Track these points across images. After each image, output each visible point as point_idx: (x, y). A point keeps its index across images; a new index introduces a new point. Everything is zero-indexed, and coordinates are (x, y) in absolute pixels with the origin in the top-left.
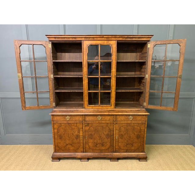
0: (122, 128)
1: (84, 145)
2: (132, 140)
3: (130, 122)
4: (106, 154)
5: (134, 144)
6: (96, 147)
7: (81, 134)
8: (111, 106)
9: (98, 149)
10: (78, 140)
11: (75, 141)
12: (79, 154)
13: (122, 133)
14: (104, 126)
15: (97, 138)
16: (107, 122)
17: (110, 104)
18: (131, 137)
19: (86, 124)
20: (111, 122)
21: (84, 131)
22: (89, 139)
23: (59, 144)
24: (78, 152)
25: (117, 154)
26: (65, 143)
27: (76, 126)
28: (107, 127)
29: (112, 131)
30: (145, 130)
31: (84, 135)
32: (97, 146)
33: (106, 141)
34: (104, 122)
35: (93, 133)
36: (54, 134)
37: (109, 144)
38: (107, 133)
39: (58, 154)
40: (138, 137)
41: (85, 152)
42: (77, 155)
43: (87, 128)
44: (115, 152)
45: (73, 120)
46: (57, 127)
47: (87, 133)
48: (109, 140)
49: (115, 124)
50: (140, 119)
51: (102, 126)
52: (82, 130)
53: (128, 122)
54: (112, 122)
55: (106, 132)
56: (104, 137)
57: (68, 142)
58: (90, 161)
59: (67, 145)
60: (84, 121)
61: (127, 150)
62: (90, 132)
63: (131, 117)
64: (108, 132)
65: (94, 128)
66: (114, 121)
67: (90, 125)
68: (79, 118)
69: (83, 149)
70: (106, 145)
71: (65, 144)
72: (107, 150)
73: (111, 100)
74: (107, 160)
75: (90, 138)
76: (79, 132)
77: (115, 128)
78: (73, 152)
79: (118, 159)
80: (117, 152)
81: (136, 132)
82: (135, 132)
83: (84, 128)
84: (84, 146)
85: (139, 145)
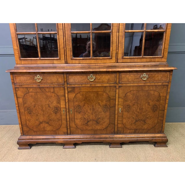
0: (128, 94)
1: (68, 123)
2: (144, 113)
3: (142, 84)
4: (104, 136)
5: (147, 119)
6: (88, 125)
7: (62, 105)
8: (111, 59)
9: (90, 128)
10: (58, 115)
11: (53, 116)
12: (61, 138)
13: (129, 103)
14: (99, 93)
15: (89, 111)
16: (105, 85)
17: (109, 56)
18: (144, 110)
19: (70, 90)
20: (111, 85)
21: (67, 101)
22: (75, 113)
23: (27, 122)
24: (59, 134)
25: (121, 136)
26: (37, 120)
27: (54, 92)
28: (105, 94)
29: (112, 99)
30: (166, 97)
31: (67, 107)
32: (89, 123)
33: (102, 116)
34: (99, 85)
35: (82, 104)
36: (18, 106)
37: (107, 121)
38: (105, 104)
39: (28, 137)
40: (155, 108)
41: (70, 134)
42: (58, 139)
43: (72, 95)
44: (117, 133)
45: (48, 81)
46: (23, 95)
47: (72, 104)
48: (108, 114)
49: (117, 87)
50: (160, 78)
51: (97, 93)
52: (64, 98)
53: (140, 84)
54: (113, 85)
55: (102, 101)
56: (100, 110)
57: (41, 119)
58: (77, 147)
59: (41, 123)
60: (66, 83)
61: (137, 129)
62: (76, 101)
63: (145, 75)
64: (106, 101)
65: (83, 95)
66: (116, 83)
67: (77, 90)
68: (57, 79)
69: (66, 129)
70: (103, 123)
71: (37, 122)
72: (105, 130)
73: (111, 48)
74: (105, 146)
75: (77, 111)
76: (59, 102)
77: (117, 95)
78: (51, 134)
79: (122, 143)
80: (120, 133)
81: (152, 101)
82: (149, 101)
83: (66, 95)
84: (68, 125)
85: (156, 121)
